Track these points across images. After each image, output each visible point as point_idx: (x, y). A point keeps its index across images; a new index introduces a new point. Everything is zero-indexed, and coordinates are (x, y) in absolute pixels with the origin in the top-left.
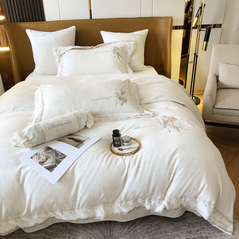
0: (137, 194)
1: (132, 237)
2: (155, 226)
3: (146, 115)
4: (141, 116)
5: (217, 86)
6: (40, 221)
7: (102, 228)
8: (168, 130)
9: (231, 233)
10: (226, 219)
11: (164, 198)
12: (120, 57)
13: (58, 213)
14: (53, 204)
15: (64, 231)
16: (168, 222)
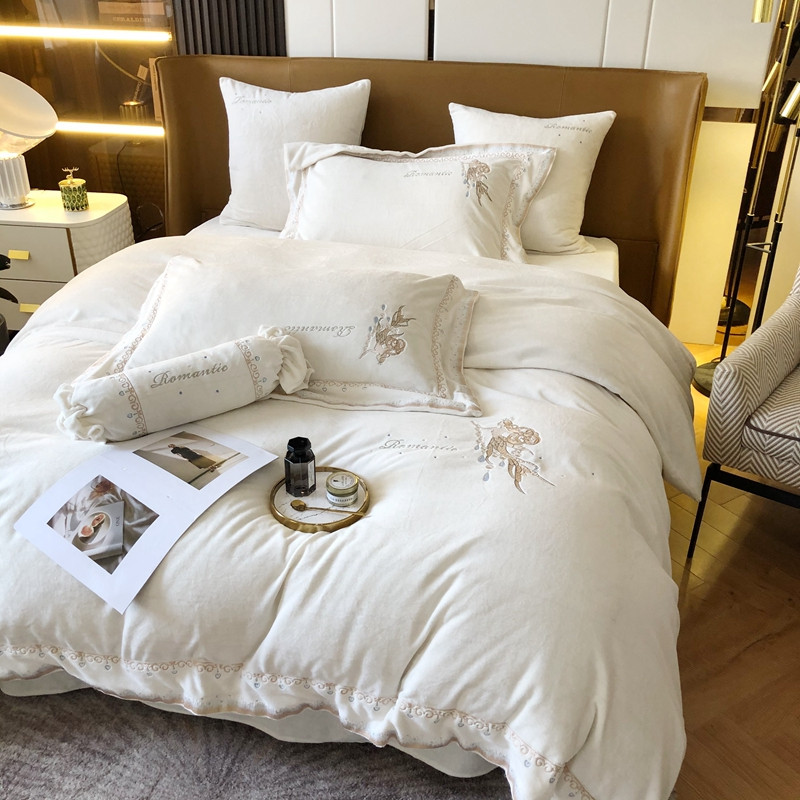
3: (450, 407)
4: (432, 405)
6: (22, 669)
7: (215, 742)
8: (486, 471)
12: (484, 198)
13: (69, 658)
14: (51, 627)
15: (106, 719)
16: (429, 785)
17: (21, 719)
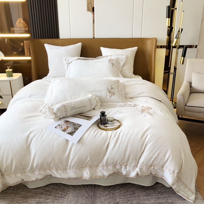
0: (116, 160)
1: (111, 198)
2: (130, 191)
3: (129, 105)
4: (125, 105)
5: (190, 90)
6: (40, 177)
7: (87, 190)
8: (144, 115)
9: (193, 201)
10: (189, 189)
11: (137, 166)
12: (113, 66)
13: (54, 172)
14: (51, 163)
15: (58, 189)
17: (36, 193)
